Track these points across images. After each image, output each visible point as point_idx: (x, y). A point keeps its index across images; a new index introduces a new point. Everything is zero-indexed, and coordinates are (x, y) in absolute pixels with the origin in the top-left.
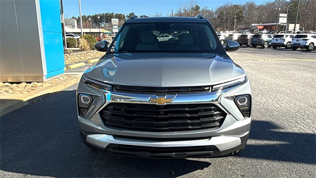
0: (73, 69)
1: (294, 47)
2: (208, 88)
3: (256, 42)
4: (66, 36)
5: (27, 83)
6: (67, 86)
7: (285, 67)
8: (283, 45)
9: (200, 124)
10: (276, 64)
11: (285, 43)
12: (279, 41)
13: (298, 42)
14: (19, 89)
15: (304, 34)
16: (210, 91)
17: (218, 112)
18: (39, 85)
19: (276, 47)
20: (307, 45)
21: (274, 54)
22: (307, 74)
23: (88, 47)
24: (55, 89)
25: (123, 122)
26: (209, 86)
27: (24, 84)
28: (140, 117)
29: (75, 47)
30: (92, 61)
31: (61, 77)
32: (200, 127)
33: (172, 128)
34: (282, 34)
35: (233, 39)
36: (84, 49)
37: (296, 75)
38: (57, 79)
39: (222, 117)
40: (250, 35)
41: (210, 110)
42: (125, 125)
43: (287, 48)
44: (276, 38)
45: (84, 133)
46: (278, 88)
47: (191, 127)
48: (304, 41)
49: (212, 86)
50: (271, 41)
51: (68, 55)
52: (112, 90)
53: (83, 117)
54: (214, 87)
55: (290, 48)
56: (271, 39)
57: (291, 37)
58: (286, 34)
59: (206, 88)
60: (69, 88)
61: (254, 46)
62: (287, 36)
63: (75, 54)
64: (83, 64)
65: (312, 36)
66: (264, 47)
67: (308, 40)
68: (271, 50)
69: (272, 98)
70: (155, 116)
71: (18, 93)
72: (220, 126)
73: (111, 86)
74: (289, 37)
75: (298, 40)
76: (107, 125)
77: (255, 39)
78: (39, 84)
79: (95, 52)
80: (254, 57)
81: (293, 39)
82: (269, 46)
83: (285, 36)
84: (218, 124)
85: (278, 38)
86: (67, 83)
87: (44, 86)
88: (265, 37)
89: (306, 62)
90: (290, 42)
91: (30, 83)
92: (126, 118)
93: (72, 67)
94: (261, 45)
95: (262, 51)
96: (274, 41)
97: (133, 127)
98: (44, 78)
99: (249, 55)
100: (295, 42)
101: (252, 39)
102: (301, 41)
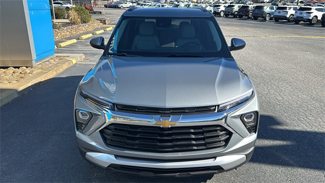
0: (64, 47)
1: (297, 20)
2: (214, 107)
3: (258, 14)
4: (54, 3)
5: (15, 67)
6: (59, 72)
7: (287, 47)
8: (286, 18)
9: (205, 145)
10: (278, 42)
11: (288, 16)
12: (282, 13)
13: (301, 15)
14: (6, 77)
15: (308, 7)
16: (216, 111)
17: (224, 132)
18: (29, 72)
19: (278, 20)
20: (311, 18)
21: (276, 29)
22: (310, 56)
23: (79, 20)
24: (46, 76)
25: (125, 142)
26: (215, 106)
27: (11, 70)
28: (143, 138)
29: (64, 18)
30: (84, 37)
31: (52, 60)
32: (205, 148)
33: (176, 149)
34: (285, 6)
35: (234, 10)
36: (74, 23)
37: (299, 56)
38: (48, 63)
39: (228, 136)
40: (251, 6)
41: (216, 131)
42: (127, 145)
43: (289, 21)
44: (278, 11)
45: (83, 150)
46: (280, 75)
47: (195, 148)
48: (307, 14)
49: (218, 106)
50: (273, 13)
51: (57, 30)
52: (112, 109)
53: (82, 132)
54: (220, 106)
55: (293, 21)
56: (274, 11)
57: (295, 9)
58: (289, 6)
59: (212, 108)
60: (61, 73)
61: (255, 18)
62: (290, 8)
63: (66, 28)
64: (75, 41)
65: (316, 9)
66: (265, 20)
67: (312, 13)
68: (273, 23)
69: (275, 87)
70: (159, 138)
71: (6, 82)
72: (225, 145)
73: (112, 105)
74: (292, 9)
75: (301, 13)
76: (108, 144)
77: (257, 11)
78: (28, 70)
79: (87, 26)
80: (255, 33)
81: (296, 12)
82: (271, 19)
83: (288, 9)
84: (224, 143)
85: (280, 11)
86: (59, 69)
87: (34, 72)
88: (267, 9)
89: (309, 39)
90: (293, 15)
91: (18, 68)
92: (129, 138)
93: (63, 45)
94: (263, 17)
95: (263, 24)
96: (277, 14)
97: (135, 147)
98: (34, 62)
99: (250, 29)
100: (298, 14)
101: (253, 11)
102: (304, 14)
